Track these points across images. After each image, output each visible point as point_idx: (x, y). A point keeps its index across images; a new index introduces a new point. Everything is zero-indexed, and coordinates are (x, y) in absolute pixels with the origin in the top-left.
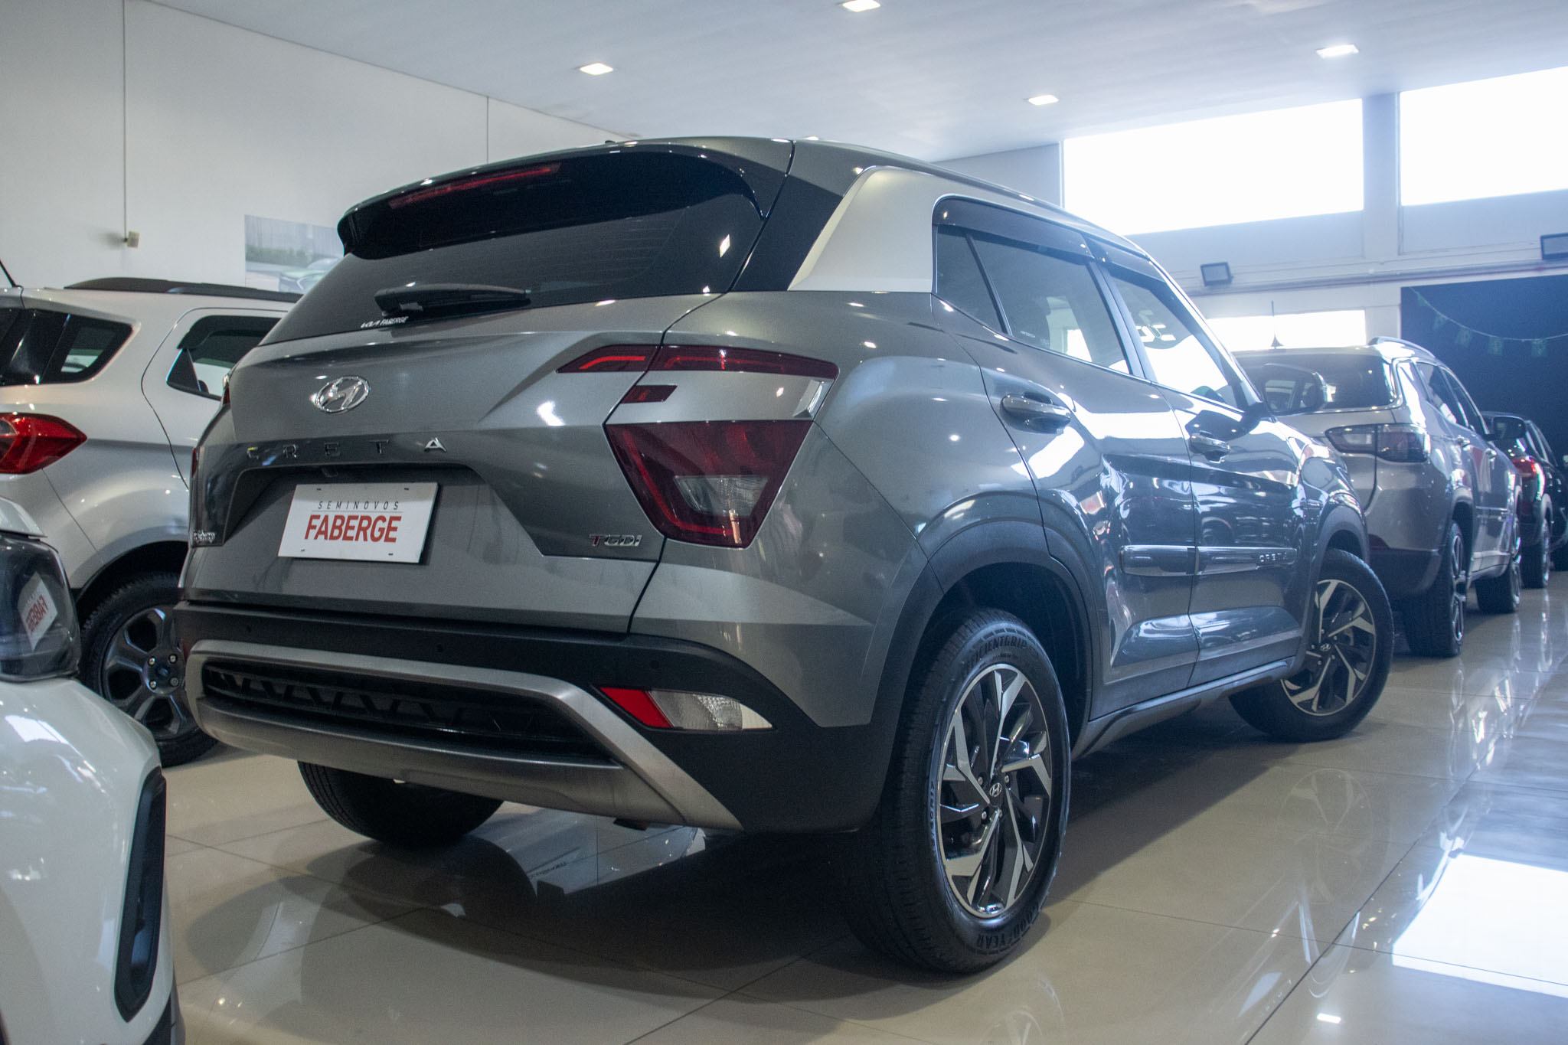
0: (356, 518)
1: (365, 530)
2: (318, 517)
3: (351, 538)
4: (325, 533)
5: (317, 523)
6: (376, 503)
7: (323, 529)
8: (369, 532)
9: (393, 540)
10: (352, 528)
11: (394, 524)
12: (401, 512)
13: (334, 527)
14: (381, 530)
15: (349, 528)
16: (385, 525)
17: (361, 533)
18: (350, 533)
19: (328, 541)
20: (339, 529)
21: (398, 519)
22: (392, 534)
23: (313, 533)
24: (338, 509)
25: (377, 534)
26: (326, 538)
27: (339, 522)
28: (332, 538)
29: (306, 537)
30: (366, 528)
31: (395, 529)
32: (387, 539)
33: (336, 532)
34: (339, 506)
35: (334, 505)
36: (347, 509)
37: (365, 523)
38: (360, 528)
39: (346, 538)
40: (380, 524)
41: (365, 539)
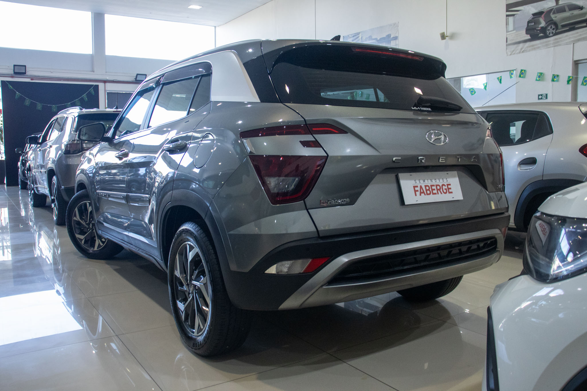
0: (434, 186)
1: (440, 190)
2: (417, 187)
3: (435, 194)
4: (423, 192)
5: (418, 189)
6: (439, 179)
7: (422, 191)
8: (441, 190)
9: (452, 192)
10: (434, 190)
11: (449, 187)
12: (450, 182)
13: (427, 190)
14: (445, 189)
15: (433, 190)
16: (446, 187)
17: (439, 191)
18: (434, 192)
19: (426, 196)
20: (429, 190)
21: (450, 185)
22: (450, 191)
23: (418, 193)
24: (424, 183)
25: (445, 191)
26: (425, 195)
27: (427, 188)
28: (428, 194)
29: (416, 195)
30: (440, 189)
31: (450, 189)
32: (450, 193)
33: (428, 192)
34: (424, 181)
35: (422, 181)
36: (429, 183)
37: (438, 187)
38: (437, 190)
39: (433, 194)
40: (444, 187)
41: (441, 193)
